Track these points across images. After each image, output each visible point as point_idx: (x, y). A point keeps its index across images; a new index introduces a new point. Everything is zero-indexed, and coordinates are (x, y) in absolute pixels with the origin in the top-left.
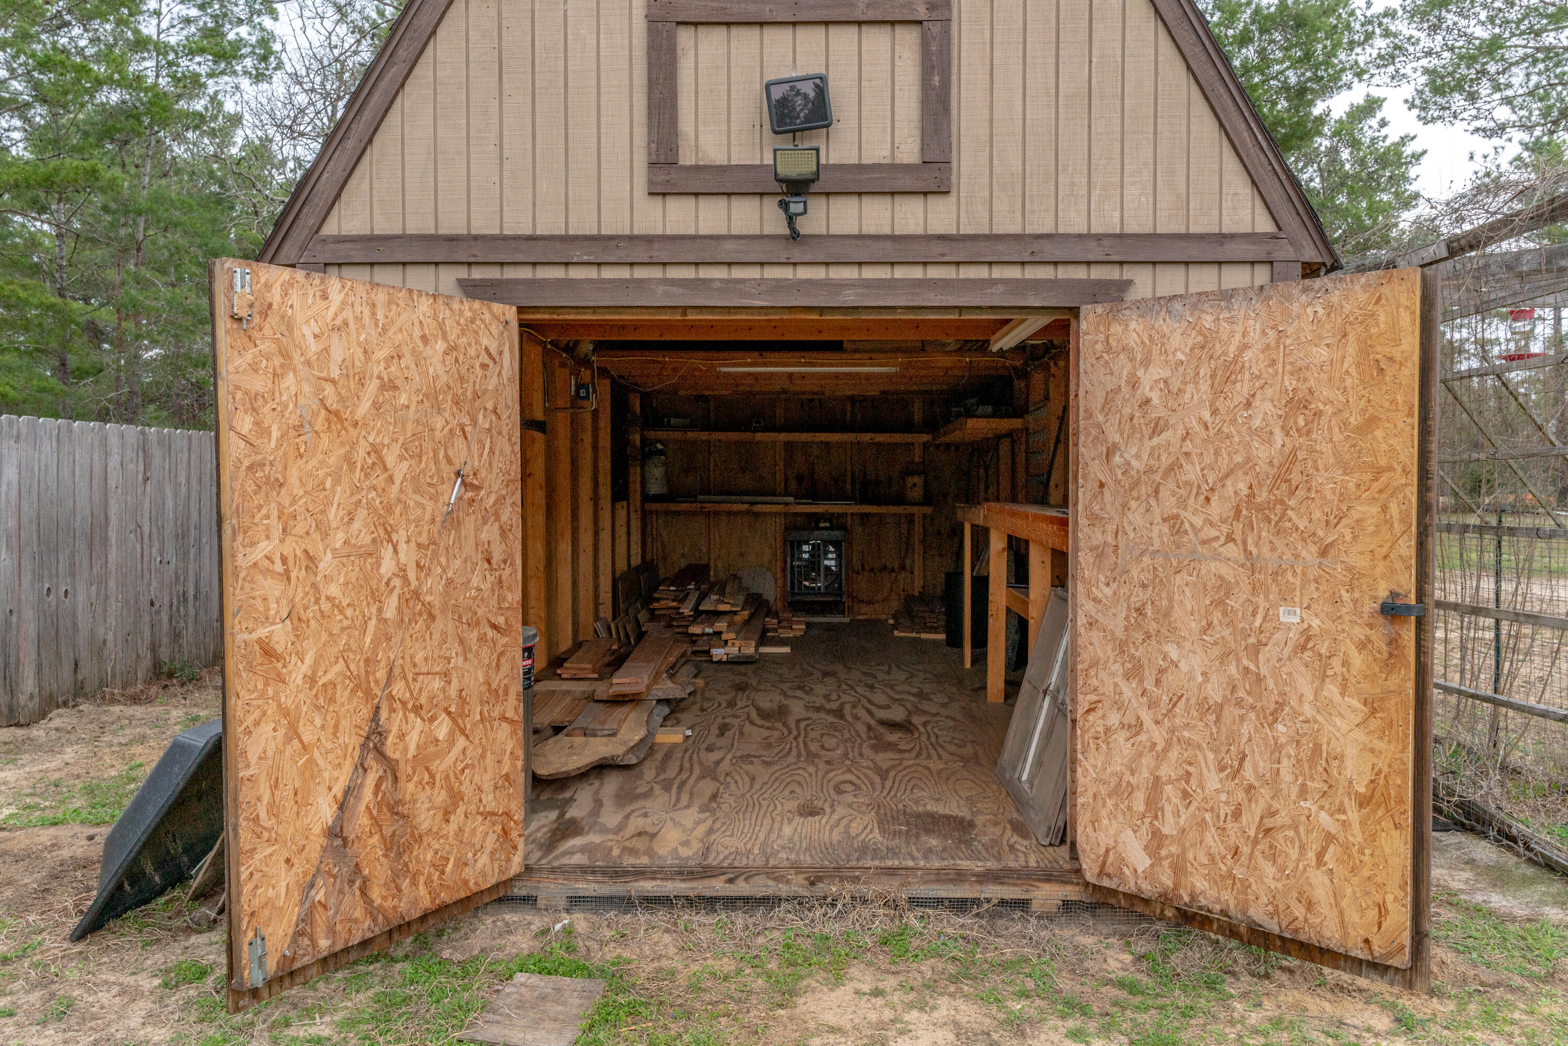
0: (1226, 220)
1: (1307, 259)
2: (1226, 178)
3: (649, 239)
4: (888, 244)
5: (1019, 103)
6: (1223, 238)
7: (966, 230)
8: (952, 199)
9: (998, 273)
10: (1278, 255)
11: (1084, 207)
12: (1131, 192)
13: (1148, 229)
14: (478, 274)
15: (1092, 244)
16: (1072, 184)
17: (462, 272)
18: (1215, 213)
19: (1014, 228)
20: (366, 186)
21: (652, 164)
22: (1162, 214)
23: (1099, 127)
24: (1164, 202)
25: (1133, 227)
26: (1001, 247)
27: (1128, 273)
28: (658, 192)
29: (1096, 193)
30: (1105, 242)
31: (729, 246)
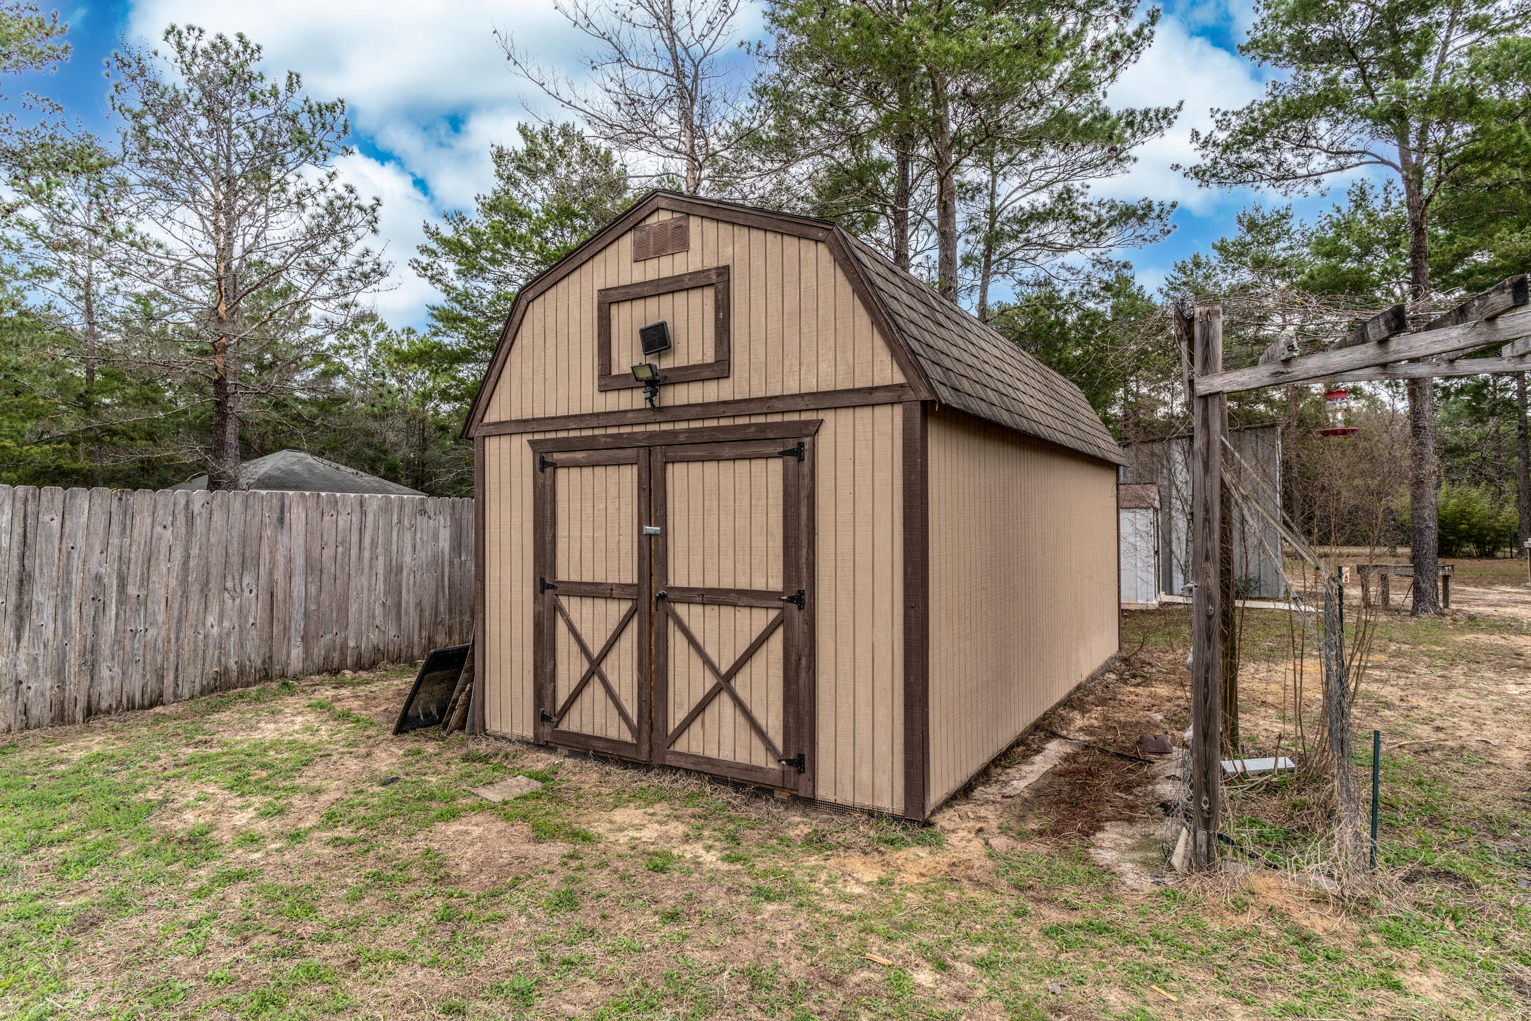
0: (876, 378)
1: (923, 398)
2: (876, 351)
3: (598, 415)
4: (699, 409)
5: (763, 321)
6: (872, 390)
7: (738, 397)
8: (731, 380)
9: (754, 420)
10: (905, 398)
11: (797, 378)
12: (823, 366)
13: (832, 388)
14: (538, 437)
15: (799, 400)
16: (791, 365)
17: (530, 437)
18: (870, 374)
19: (761, 394)
20: (508, 381)
21: (601, 377)
22: (840, 378)
23: (805, 329)
24: (841, 370)
25: (824, 388)
26: (753, 405)
27: (821, 415)
28: (603, 390)
29: (803, 369)
30: (806, 398)
31: (630, 415)
